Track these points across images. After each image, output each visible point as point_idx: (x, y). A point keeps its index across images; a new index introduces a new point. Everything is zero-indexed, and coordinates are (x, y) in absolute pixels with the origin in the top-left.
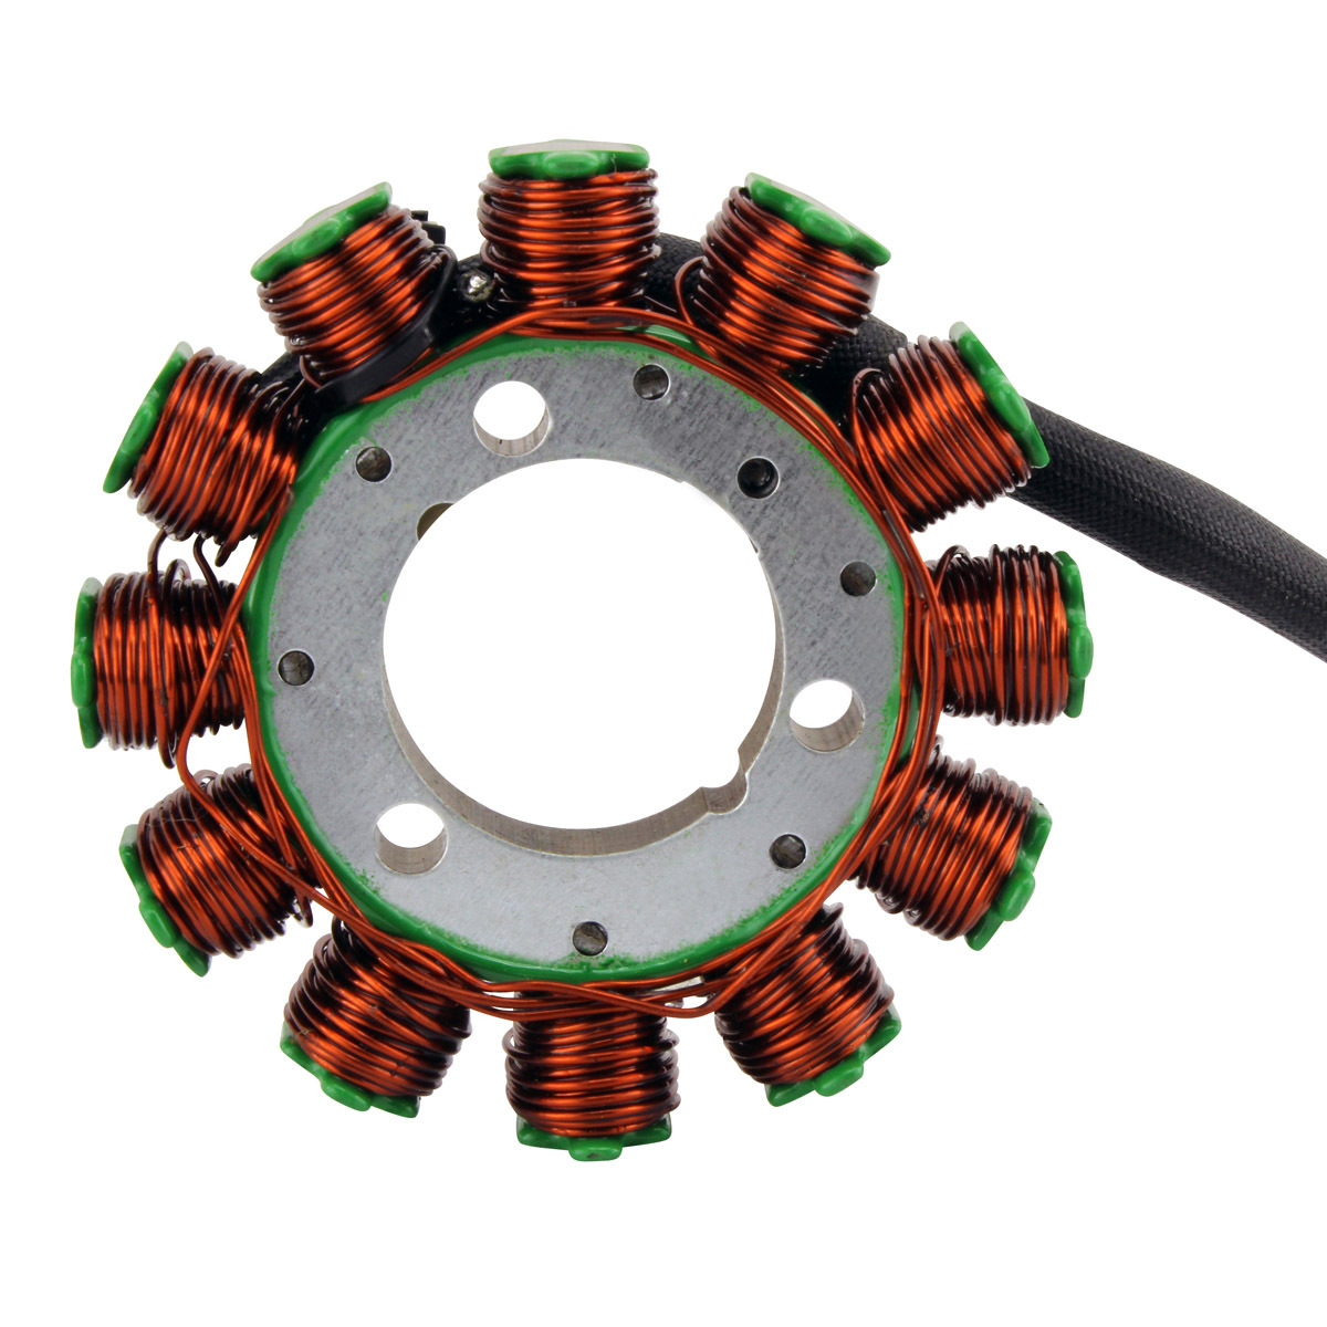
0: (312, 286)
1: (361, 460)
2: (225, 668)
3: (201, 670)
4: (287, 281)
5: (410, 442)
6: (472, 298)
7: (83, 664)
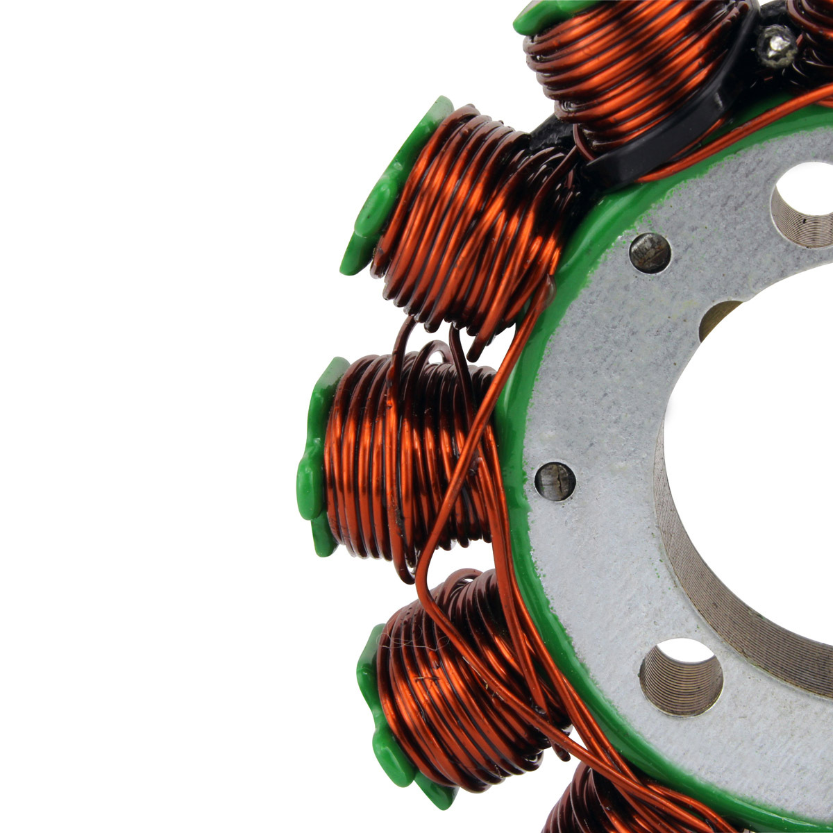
0: (582, 43)
1: (635, 247)
2: (470, 482)
3: (444, 485)
4: (552, 37)
5: (694, 229)
6: (772, 63)
7: (310, 471)
